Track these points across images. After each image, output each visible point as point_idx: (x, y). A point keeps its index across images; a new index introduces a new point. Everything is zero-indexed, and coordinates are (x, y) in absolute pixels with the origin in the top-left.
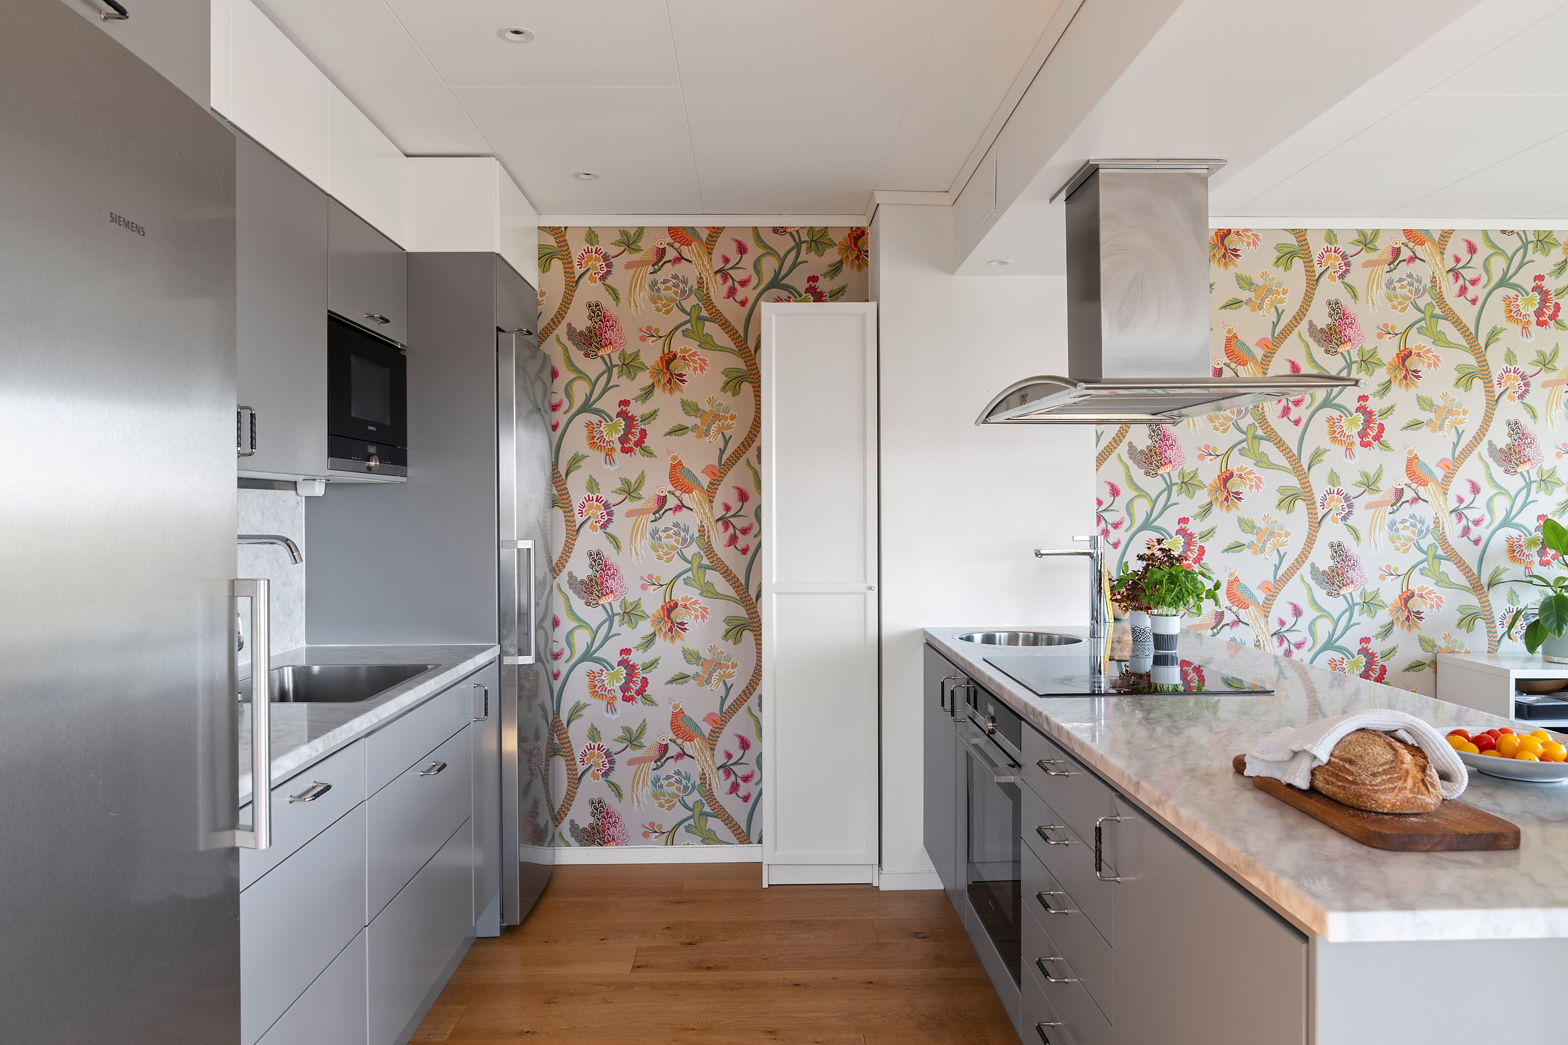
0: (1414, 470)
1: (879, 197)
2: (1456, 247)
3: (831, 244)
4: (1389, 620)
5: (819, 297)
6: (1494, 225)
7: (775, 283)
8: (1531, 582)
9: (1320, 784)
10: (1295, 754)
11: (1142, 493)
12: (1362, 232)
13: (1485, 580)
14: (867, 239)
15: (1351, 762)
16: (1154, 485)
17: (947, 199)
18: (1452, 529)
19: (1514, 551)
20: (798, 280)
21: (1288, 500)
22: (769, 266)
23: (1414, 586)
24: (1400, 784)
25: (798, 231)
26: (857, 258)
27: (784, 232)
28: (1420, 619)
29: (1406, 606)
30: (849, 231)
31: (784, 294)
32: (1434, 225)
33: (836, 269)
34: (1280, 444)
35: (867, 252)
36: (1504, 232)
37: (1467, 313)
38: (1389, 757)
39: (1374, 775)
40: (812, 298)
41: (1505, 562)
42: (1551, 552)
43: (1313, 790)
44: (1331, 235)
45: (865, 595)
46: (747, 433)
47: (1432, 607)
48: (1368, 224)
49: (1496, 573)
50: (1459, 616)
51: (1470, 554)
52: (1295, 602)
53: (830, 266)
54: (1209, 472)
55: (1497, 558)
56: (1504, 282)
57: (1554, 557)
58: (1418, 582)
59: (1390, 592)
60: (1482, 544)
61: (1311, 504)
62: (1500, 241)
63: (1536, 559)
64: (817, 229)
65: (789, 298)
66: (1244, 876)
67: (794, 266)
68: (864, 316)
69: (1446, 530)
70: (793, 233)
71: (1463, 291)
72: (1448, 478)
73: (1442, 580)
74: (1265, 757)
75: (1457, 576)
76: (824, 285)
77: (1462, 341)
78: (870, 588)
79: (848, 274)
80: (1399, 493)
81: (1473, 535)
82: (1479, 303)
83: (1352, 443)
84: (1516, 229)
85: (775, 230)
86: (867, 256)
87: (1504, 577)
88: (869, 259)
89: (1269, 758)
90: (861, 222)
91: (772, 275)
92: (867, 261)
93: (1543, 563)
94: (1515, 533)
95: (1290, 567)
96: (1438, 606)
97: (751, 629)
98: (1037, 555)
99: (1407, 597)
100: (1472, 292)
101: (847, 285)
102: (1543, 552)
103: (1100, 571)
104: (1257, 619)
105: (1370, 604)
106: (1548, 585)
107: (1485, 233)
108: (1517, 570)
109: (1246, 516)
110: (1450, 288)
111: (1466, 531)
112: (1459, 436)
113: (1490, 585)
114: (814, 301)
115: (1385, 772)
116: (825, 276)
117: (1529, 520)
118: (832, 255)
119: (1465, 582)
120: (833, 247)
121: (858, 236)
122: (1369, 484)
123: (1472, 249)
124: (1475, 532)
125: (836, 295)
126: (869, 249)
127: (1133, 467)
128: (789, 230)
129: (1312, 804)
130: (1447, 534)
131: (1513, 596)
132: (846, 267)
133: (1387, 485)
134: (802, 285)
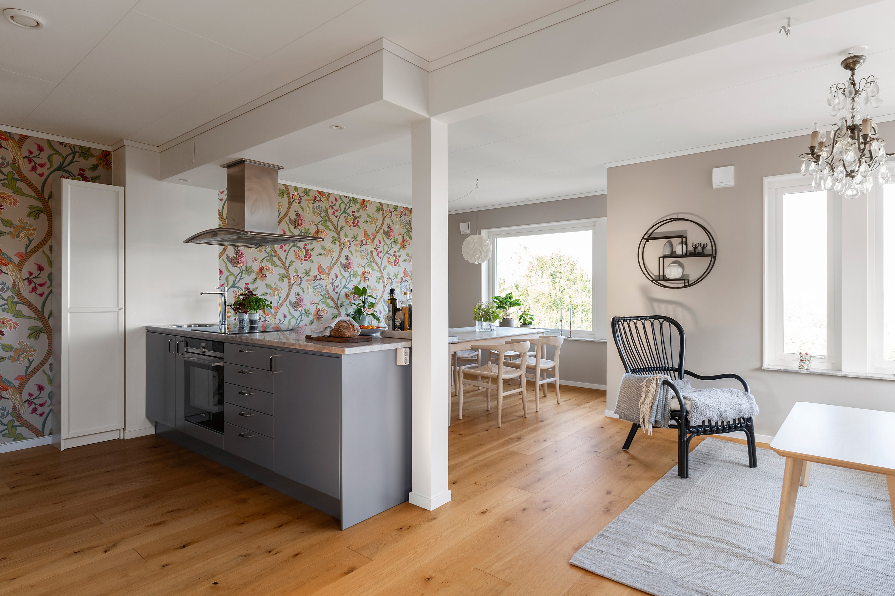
0: (320, 268)
1: (126, 142)
2: (332, 199)
3: (92, 156)
4: (313, 318)
5: (85, 179)
6: (343, 194)
7: (60, 168)
8: (351, 305)
9: (332, 334)
10: (326, 328)
11: (232, 274)
12: (305, 189)
13: (339, 305)
14: (112, 157)
15: (339, 327)
16: (236, 271)
17: (157, 149)
18: (330, 288)
19: (347, 296)
20: (74, 169)
21: (282, 278)
22: (57, 160)
24: (350, 330)
25: (74, 146)
26: (106, 164)
27: (66, 145)
28: (322, 318)
29: (318, 314)
30: (102, 152)
31: (66, 174)
32: (326, 190)
33: (94, 168)
34: (279, 258)
35: (111, 162)
36: (344, 196)
37: (335, 220)
38: (347, 325)
39: (345, 329)
40: (82, 179)
41: (345, 300)
42: (356, 296)
43: (330, 336)
44: (296, 188)
45: (118, 313)
46: (43, 238)
47: (325, 313)
48: (308, 187)
49: (342, 302)
50: (332, 316)
51: (335, 297)
52: (284, 313)
53: (92, 165)
54: (256, 267)
55: (343, 299)
56: (344, 212)
57: (357, 298)
58: (321, 306)
59: (313, 310)
60: (338, 293)
61: (289, 279)
62: (343, 198)
63: (352, 298)
64: (84, 148)
65: (69, 177)
66: (322, 351)
67: (71, 162)
68: (117, 193)
69: (329, 289)
70: (72, 147)
71: (334, 213)
72: (329, 272)
73: (328, 305)
74: (317, 331)
75: (332, 304)
76: (87, 173)
77: (333, 229)
78: (120, 309)
79: (101, 171)
80: (316, 276)
81: (336, 291)
82: (338, 218)
83: (302, 260)
84: (348, 196)
85: (61, 143)
86: (112, 165)
87: (344, 304)
88: (112, 166)
89: (318, 331)
90: (109, 149)
91: (58, 164)
92: (112, 167)
93: (354, 300)
94: (347, 290)
95: (283, 301)
96: (327, 313)
97: (45, 332)
98: (201, 294)
99: (318, 311)
100: (336, 214)
101: (101, 176)
102: (354, 296)
103: (226, 301)
104: (272, 320)
105: (307, 313)
106: (356, 306)
107: (340, 195)
108: (347, 302)
109: (268, 283)
110: (330, 212)
111: (334, 289)
112: (332, 259)
113: (341, 306)
114: (83, 181)
115: (347, 328)
116: (89, 169)
117: (351, 286)
118: (93, 161)
119: (334, 305)
120: (93, 157)
121: (106, 155)
122: (307, 273)
123: (336, 200)
125: (95, 180)
126: (113, 161)
127: (228, 264)
128: (69, 145)
129: (331, 339)
130: (329, 290)
131: (346, 310)
132: (100, 167)
133: (312, 274)
134: (76, 172)
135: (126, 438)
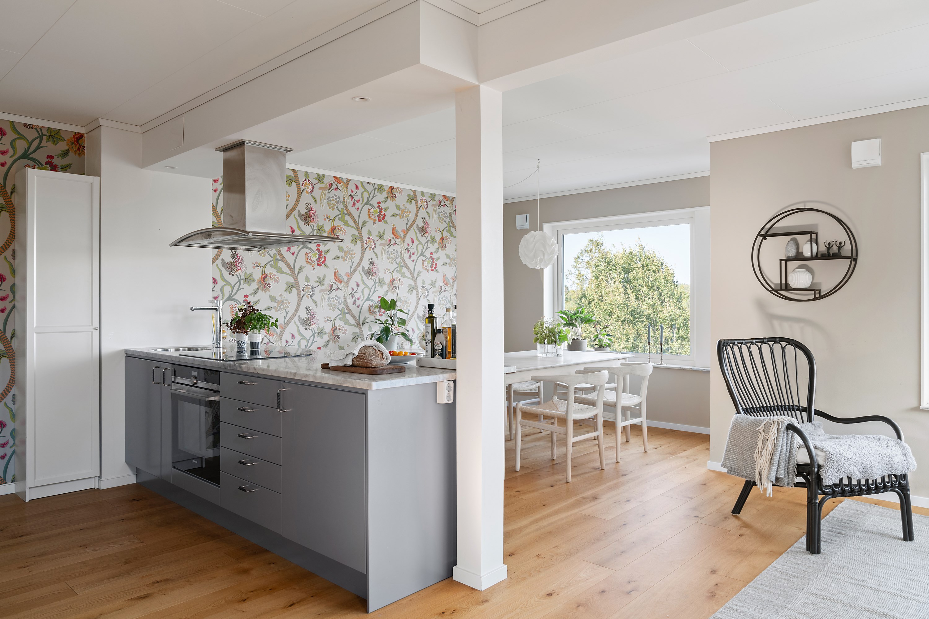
0: (337, 276)
1: (102, 122)
2: (352, 186)
3: (62, 139)
4: (328, 339)
5: (54, 168)
6: (365, 180)
7: (25, 156)
8: (376, 322)
9: (355, 362)
11: (228, 283)
12: (318, 175)
13: (361, 322)
14: (85, 140)
15: (364, 354)
16: (233, 279)
17: (139, 130)
18: (350, 301)
19: (370, 310)
20: (41, 156)
21: (289, 288)
22: (21, 146)
23: (337, 325)
24: (377, 358)
25: (40, 129)
26: (79, 149)
27: (32, 127)
28: (339, 338)
29: (334, 333)
30: (74, 134)
31: (31, 163)
32: (345, 176)
33: (65, 154)
34: (286, 263)
35: (85, 147)
36: (368, 183)
37: (355, 214)
38: (374, 351)
39: (371, 356)
40: (50, 168)
41: (368, 315)
42: (383, 310)
43: (353, 365)
44: (307, 174)
45: (92, 333)
46: (5, 241)
47: (343, 333)
48: (321, 172)
49: (365, 319)
50: (352, 337)
51: (356, 311)
52: (292, 333)
53: (61, 151)
54: (257, 274)
55: (365, 313)
56: (367, 203)
57: (384, 313)
58: (339, 323)
59: (328, 328)
60: (360, 307)
61: (298, 290)
62: (367, 186)
63: (378, 313)
64: (53, 130)
65: (35, 166)
66: (343, 385)
67: (38, 148)
68: (92, 184)
69: (348, 302)
70: (39, 130)
71: (354, 204)
72: (349, 280)
73: (347, 323)
75: (352, 321)
76: (57, 161)
77: (354, 225)
78: (95, 329)
79: (72, 158)
80: (332, 286)
81: (357, 304)
82: (360, 210)
83: (314, 264)
84: (372, 182)
85: (26, 125)
86: (85, 150)
87: (367, 321)
88: (86, 151)
90: (82, 130)
91: (23, 151)
92: (85, 152)
93: (380, 315)
94: (371, 303)
95: (290, 317)
96: (345, 333)
97: (7, 356)
98: (191, 309)
99: (334, 330)
100: (357, 205)
101: (72, 164)
102: (379, 311)
103: (221, 318)
104: (277, 341)
105: (321, 333)
106: (383, 323)
107: (361, 182)
108: (371, 318)
109: (273, 294)
110: (350, 203)
111: (355, 303)
112: (352, 263)
113: (363, 324)
114: (51, 170)
115: (373, 355)
116: (58, 156)
117: (376, 299)
118: (63, 146)
119: (354, 323)
120: (63, 141)
121: (78, 138)
122: (321, 282)
123: (357, 188)
124: (359, 302)
125: (65, 169)
126: (86, 146)
127: (224, 271)
128: (35, 127)
129: (353, 369)
130: (348, 303)
131: (370, 328)
132: (71, 153)
133: (327, 282)
134: (44, 160)
135: (102, 488)
